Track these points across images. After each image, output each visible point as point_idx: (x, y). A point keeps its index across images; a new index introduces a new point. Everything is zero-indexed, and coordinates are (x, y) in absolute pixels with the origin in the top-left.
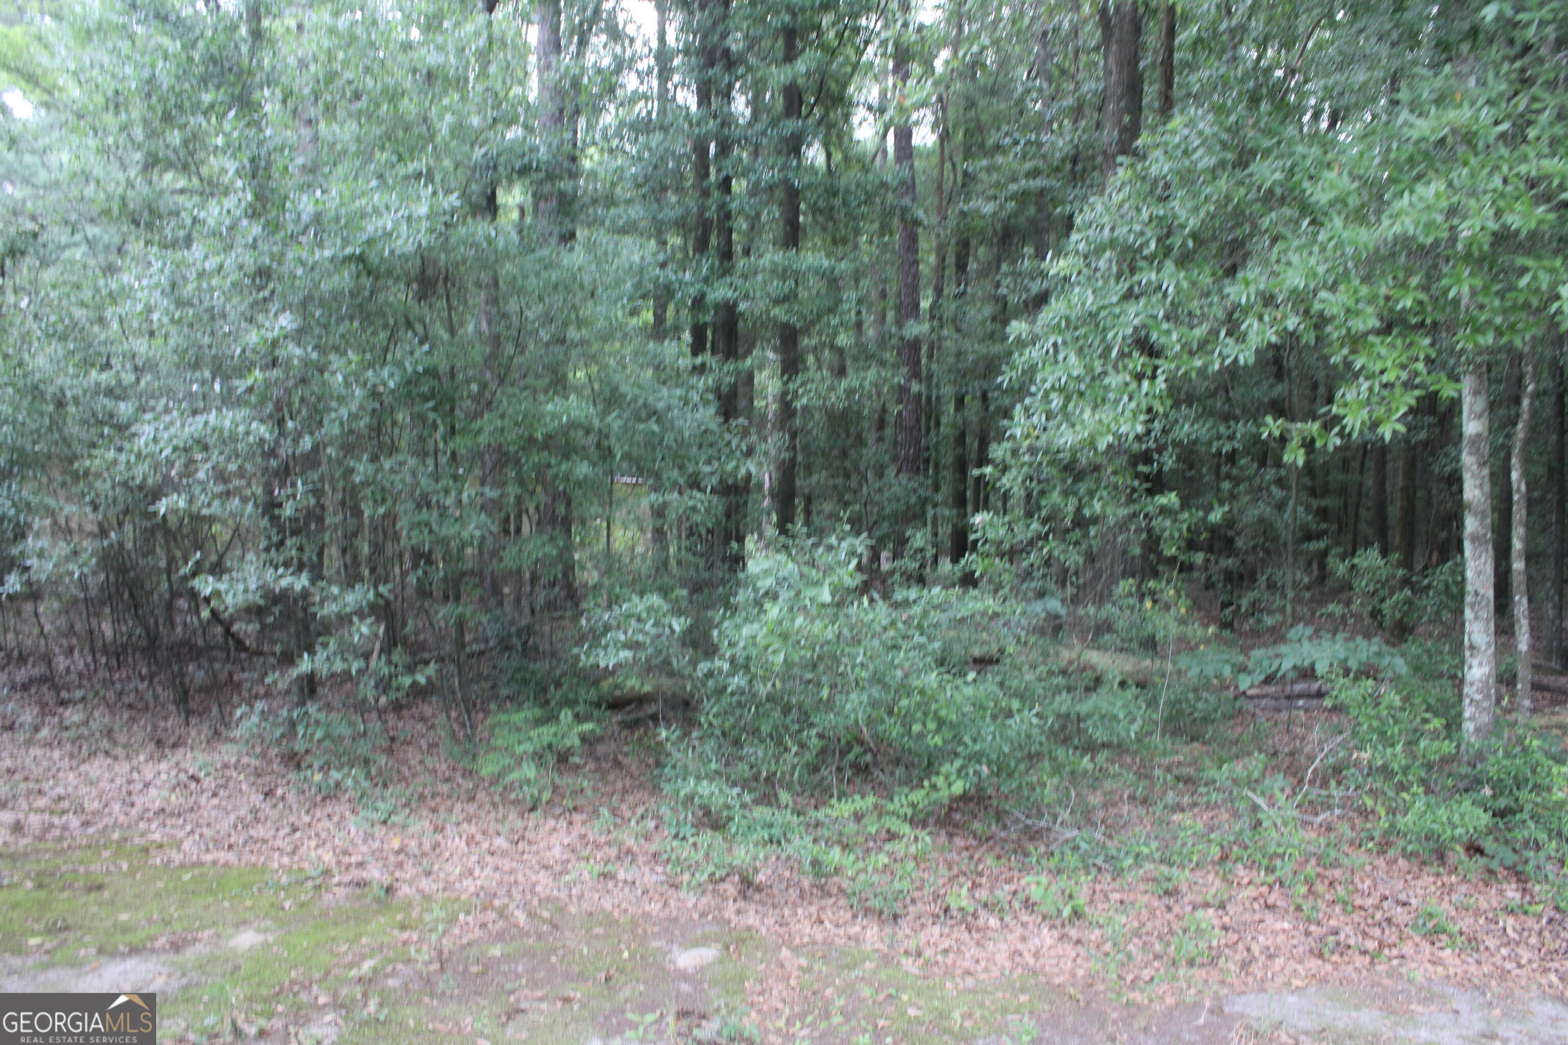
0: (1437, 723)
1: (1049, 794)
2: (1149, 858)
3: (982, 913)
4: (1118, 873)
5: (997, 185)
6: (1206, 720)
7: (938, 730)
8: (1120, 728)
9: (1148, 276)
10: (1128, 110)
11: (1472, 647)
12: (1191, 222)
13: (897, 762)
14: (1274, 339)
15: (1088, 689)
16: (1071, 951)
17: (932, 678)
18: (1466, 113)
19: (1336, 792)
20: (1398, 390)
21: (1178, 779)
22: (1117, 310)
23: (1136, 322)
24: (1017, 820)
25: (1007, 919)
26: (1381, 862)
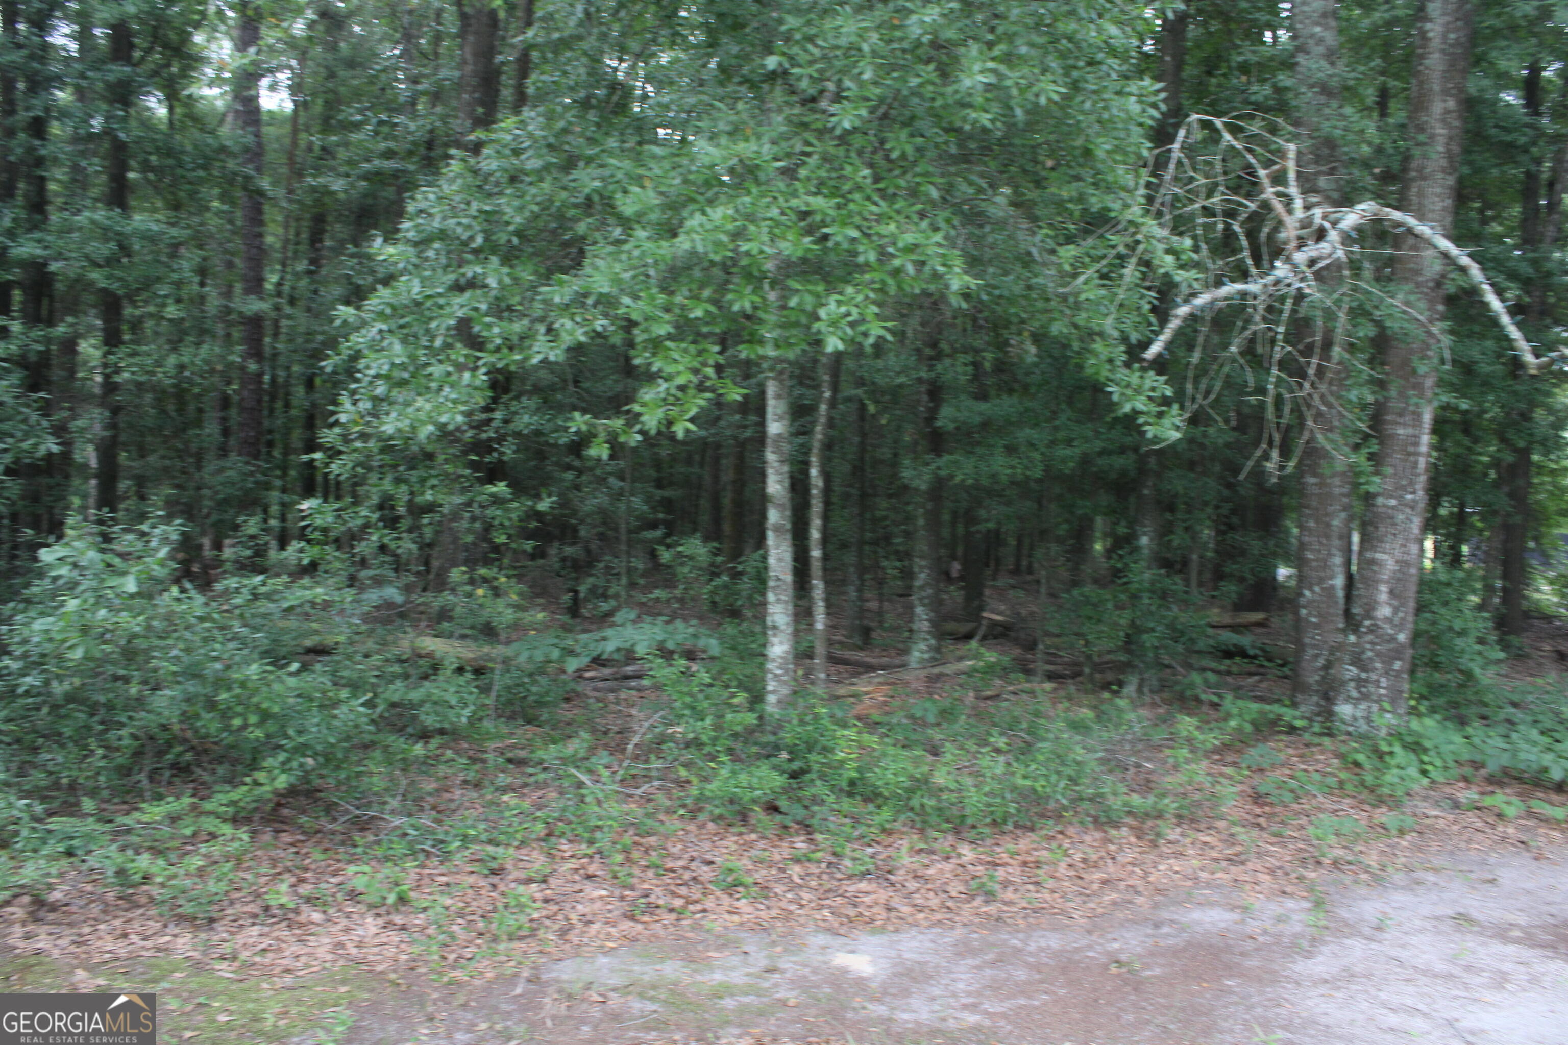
0: (741, 698)
1: (378, 783)
2: (476, 840)
3: (304, 908)
4: (446, 856)
5: (350, 162)
6: (540, 704)
7: (260, 724)
8: (451, 714)
9: (472, 270)
10: (482, 103)
11: (775, 627)
12: (518, 220)
13: (220, 760)
14: (583, 339)
15: (425, 677)
16: (394, 937)
17: (254, 670)
18: (753, 146)
19: (656, 764)
20: (691, 392)
21: (510, 761)
22: (442, 301)
23: (460, 314)
24: (347, 812)
25: (331, 911)
26: (692, 827)
